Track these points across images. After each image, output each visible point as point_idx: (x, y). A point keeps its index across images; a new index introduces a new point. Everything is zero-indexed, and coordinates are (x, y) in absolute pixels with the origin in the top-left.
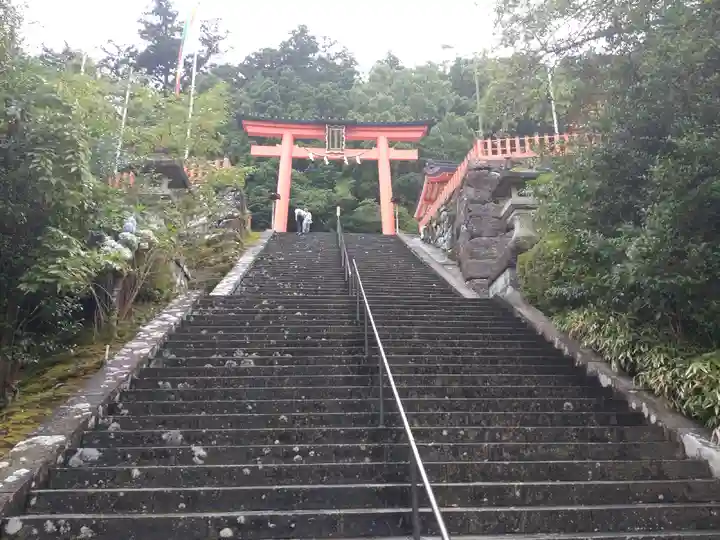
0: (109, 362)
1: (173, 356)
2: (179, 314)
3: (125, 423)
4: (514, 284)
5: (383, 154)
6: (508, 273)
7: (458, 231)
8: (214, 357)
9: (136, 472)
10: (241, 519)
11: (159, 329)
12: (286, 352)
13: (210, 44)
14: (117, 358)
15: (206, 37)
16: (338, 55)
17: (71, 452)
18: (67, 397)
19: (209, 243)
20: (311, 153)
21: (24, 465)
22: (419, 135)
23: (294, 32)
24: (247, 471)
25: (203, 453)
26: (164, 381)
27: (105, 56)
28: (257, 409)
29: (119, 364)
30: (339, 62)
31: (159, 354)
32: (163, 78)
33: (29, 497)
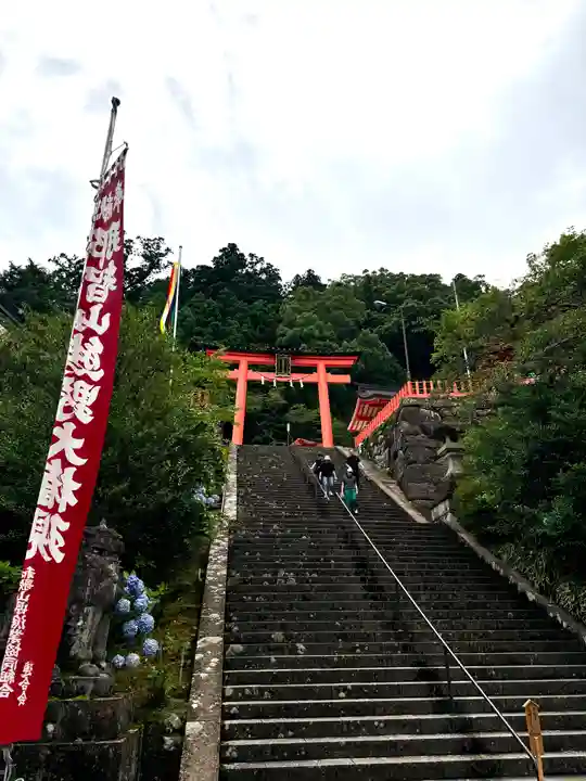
0: (206, 582)
1: (238, 575)
4: (452, 511)
5: (322, 378)
6: (447, 502)
7: (396, 455)
9: (273, 660)
10: (349, 686)
11: (221, 553)
13: (153, 260)
15: (148, 253)
16: (263, 271)
18: (201, 609)
20: (262, 377)
21: (212, 656)
22: (351, 363)
23: (224, 249)
24: (336, 659)
25: (303, 647)
26: (247, 596)
27: (57, 268)
28: (316, 617)
29: (214, 583)
30: (264, 276)
31: (229, 575)
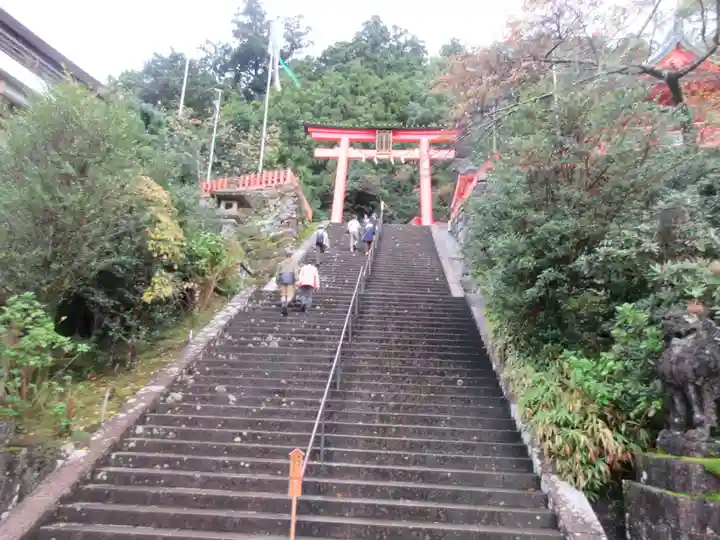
0: (192, 341)
1: (230, 338)
2: (239, 307)
3: (196, 379)
5: (425, 155)
8: (254, 339)
10: (245, 433)
11: (223, 319)
12: (300, 338)
13: (294, 40)
14: (197, 339)
15: (289, 34)
16: (408, 43)
17: (167, 395)
18: (167, 363)
19: (273, 239)
20: (364, 155)
21: (143, 401)
23: (367, 23)
24: (255, 410)
25: (234, 399)
27: (203, 55)
28: (271, 375)
29: (197, 343)
31: (222, 337)
32: (253, 72)
33: (146, 417)
